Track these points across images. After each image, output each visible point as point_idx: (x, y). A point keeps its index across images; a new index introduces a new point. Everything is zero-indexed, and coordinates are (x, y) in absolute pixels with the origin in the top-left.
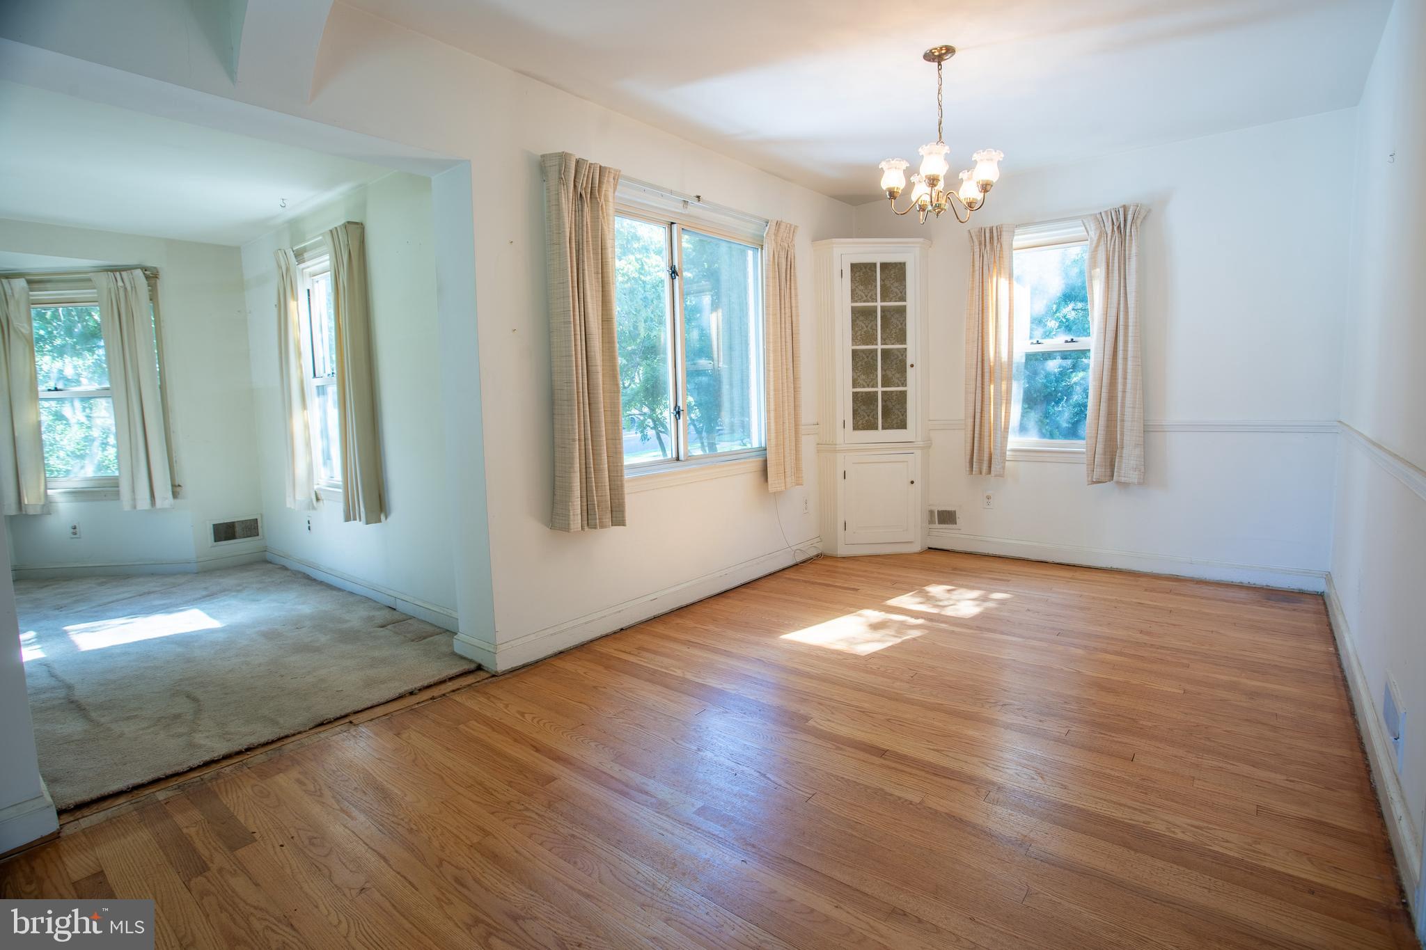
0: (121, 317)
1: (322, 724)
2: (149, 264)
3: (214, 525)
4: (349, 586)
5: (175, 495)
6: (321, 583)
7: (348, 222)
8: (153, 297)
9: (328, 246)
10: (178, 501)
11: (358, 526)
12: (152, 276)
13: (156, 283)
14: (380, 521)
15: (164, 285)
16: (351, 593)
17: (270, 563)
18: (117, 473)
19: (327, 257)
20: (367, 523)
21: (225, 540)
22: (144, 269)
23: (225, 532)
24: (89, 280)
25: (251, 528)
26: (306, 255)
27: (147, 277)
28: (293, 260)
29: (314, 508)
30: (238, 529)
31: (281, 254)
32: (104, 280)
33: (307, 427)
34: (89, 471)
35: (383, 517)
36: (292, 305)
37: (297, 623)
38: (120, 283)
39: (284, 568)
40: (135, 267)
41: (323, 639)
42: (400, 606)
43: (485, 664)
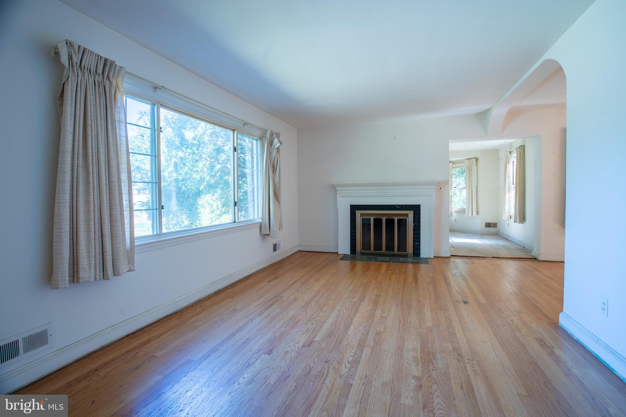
0: (470, 170)
1: (493, 257)
2: (476, 157)
3: (486, 223)
4: (515, 241)
5: (477, 214)
6: (509, 240)
7: (520, 146)
8: (477, 165)
9: (515, 151)
10: (477, 216)
11: (517, 224)
12: (477, 160)
13: (477, 162)
14: (523, 223)
15: (479, 161)
16: (516, 243)
17: (499, 235)
18: (465, 208)
19: (515, 154)
20: (519, 223)
21: (488, 227)
22: (475, 158)
23: (488, 225)
24: (464, 162)
25: (495, 225)
26: (512, 152)
27: (476, 160)
28: (509, 154)
29: (509, 220)
30: (492, 225)
31: (506, 153)
32: (467, 162)
33: (509, 197)
34: (459, 207)
35: (524, 222)
36: (508, 165)
37: (498, 245)
38: (470, 162)
39: (502, 237)
40: (473, 158)
41: (502, 248)
42: (526, 246)
43: (537, 258)
